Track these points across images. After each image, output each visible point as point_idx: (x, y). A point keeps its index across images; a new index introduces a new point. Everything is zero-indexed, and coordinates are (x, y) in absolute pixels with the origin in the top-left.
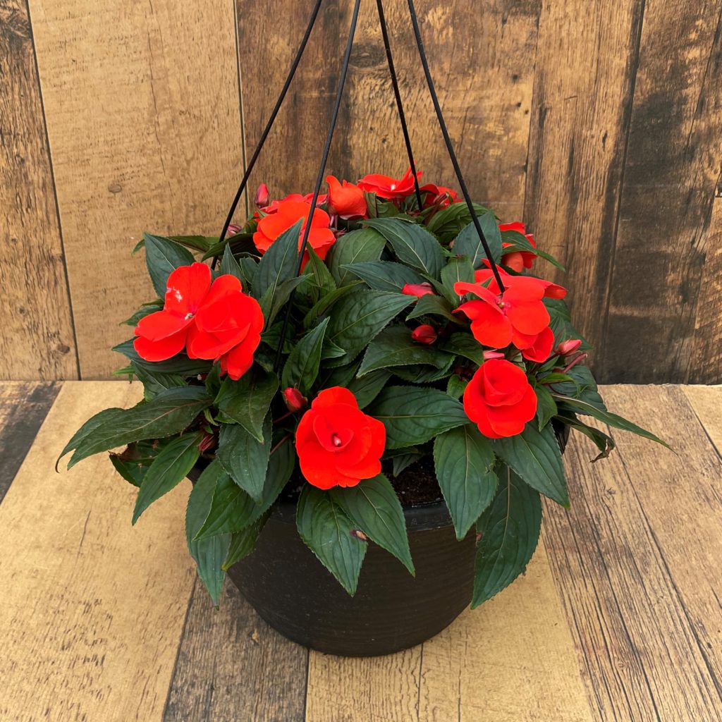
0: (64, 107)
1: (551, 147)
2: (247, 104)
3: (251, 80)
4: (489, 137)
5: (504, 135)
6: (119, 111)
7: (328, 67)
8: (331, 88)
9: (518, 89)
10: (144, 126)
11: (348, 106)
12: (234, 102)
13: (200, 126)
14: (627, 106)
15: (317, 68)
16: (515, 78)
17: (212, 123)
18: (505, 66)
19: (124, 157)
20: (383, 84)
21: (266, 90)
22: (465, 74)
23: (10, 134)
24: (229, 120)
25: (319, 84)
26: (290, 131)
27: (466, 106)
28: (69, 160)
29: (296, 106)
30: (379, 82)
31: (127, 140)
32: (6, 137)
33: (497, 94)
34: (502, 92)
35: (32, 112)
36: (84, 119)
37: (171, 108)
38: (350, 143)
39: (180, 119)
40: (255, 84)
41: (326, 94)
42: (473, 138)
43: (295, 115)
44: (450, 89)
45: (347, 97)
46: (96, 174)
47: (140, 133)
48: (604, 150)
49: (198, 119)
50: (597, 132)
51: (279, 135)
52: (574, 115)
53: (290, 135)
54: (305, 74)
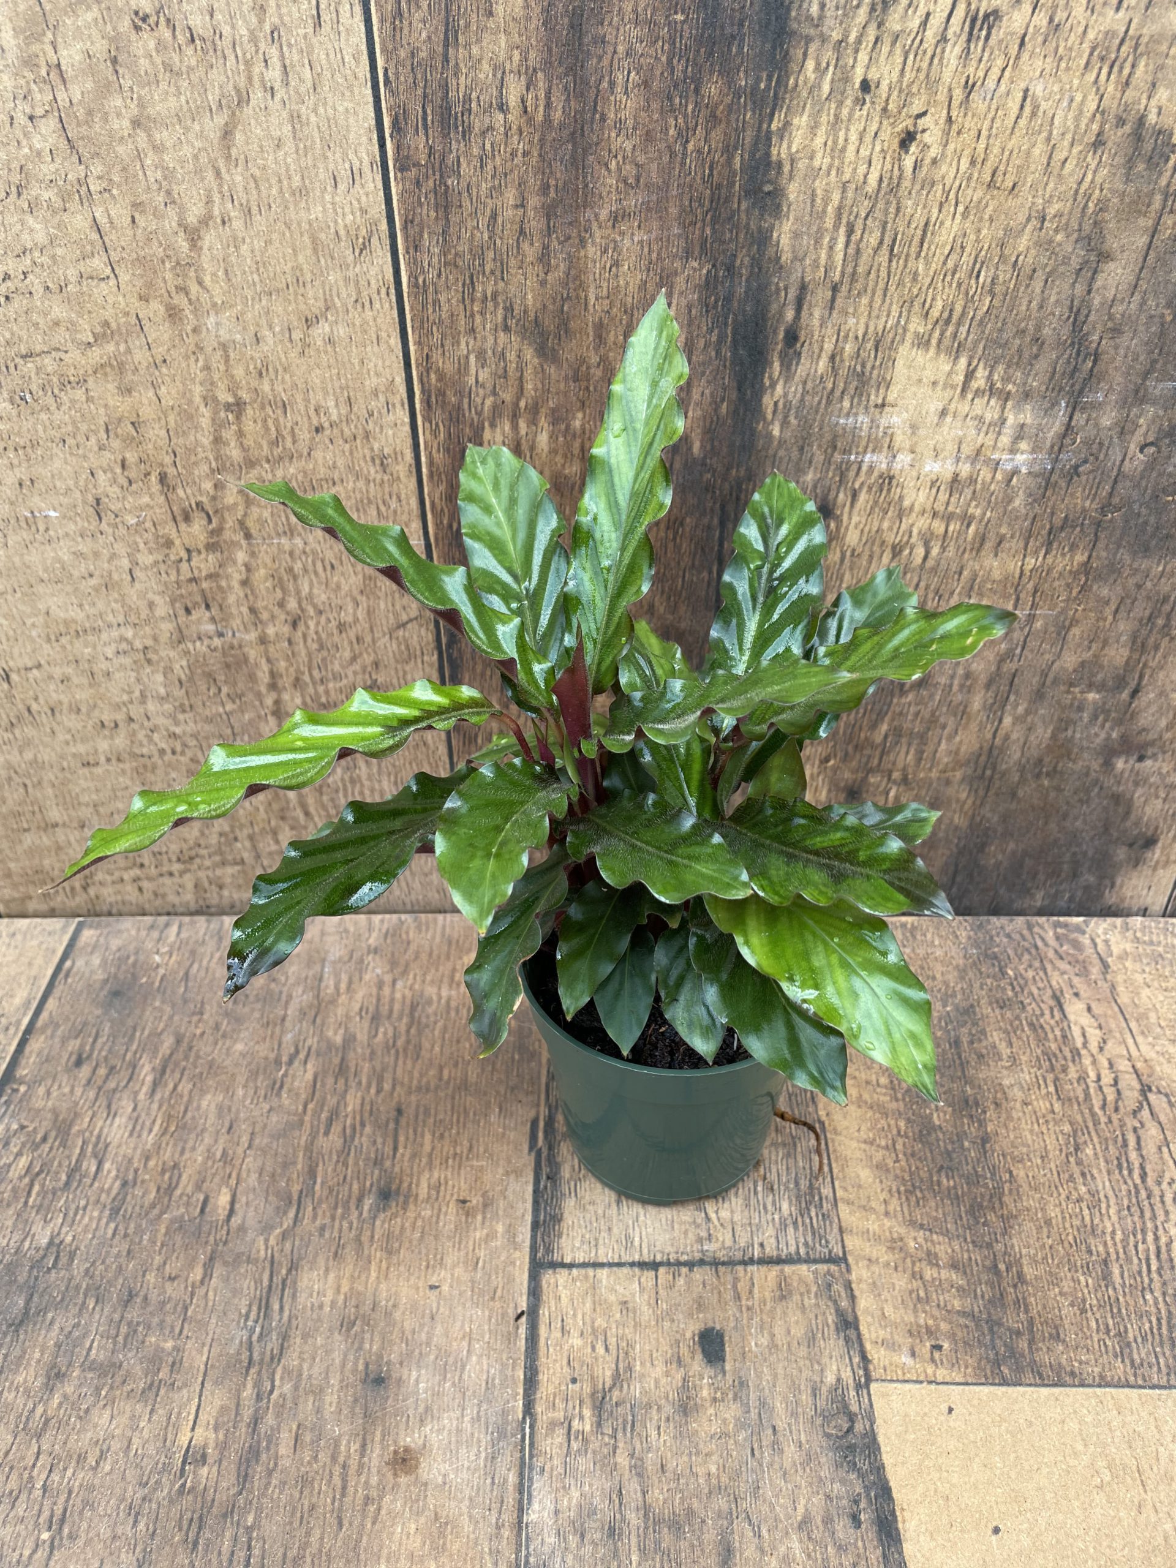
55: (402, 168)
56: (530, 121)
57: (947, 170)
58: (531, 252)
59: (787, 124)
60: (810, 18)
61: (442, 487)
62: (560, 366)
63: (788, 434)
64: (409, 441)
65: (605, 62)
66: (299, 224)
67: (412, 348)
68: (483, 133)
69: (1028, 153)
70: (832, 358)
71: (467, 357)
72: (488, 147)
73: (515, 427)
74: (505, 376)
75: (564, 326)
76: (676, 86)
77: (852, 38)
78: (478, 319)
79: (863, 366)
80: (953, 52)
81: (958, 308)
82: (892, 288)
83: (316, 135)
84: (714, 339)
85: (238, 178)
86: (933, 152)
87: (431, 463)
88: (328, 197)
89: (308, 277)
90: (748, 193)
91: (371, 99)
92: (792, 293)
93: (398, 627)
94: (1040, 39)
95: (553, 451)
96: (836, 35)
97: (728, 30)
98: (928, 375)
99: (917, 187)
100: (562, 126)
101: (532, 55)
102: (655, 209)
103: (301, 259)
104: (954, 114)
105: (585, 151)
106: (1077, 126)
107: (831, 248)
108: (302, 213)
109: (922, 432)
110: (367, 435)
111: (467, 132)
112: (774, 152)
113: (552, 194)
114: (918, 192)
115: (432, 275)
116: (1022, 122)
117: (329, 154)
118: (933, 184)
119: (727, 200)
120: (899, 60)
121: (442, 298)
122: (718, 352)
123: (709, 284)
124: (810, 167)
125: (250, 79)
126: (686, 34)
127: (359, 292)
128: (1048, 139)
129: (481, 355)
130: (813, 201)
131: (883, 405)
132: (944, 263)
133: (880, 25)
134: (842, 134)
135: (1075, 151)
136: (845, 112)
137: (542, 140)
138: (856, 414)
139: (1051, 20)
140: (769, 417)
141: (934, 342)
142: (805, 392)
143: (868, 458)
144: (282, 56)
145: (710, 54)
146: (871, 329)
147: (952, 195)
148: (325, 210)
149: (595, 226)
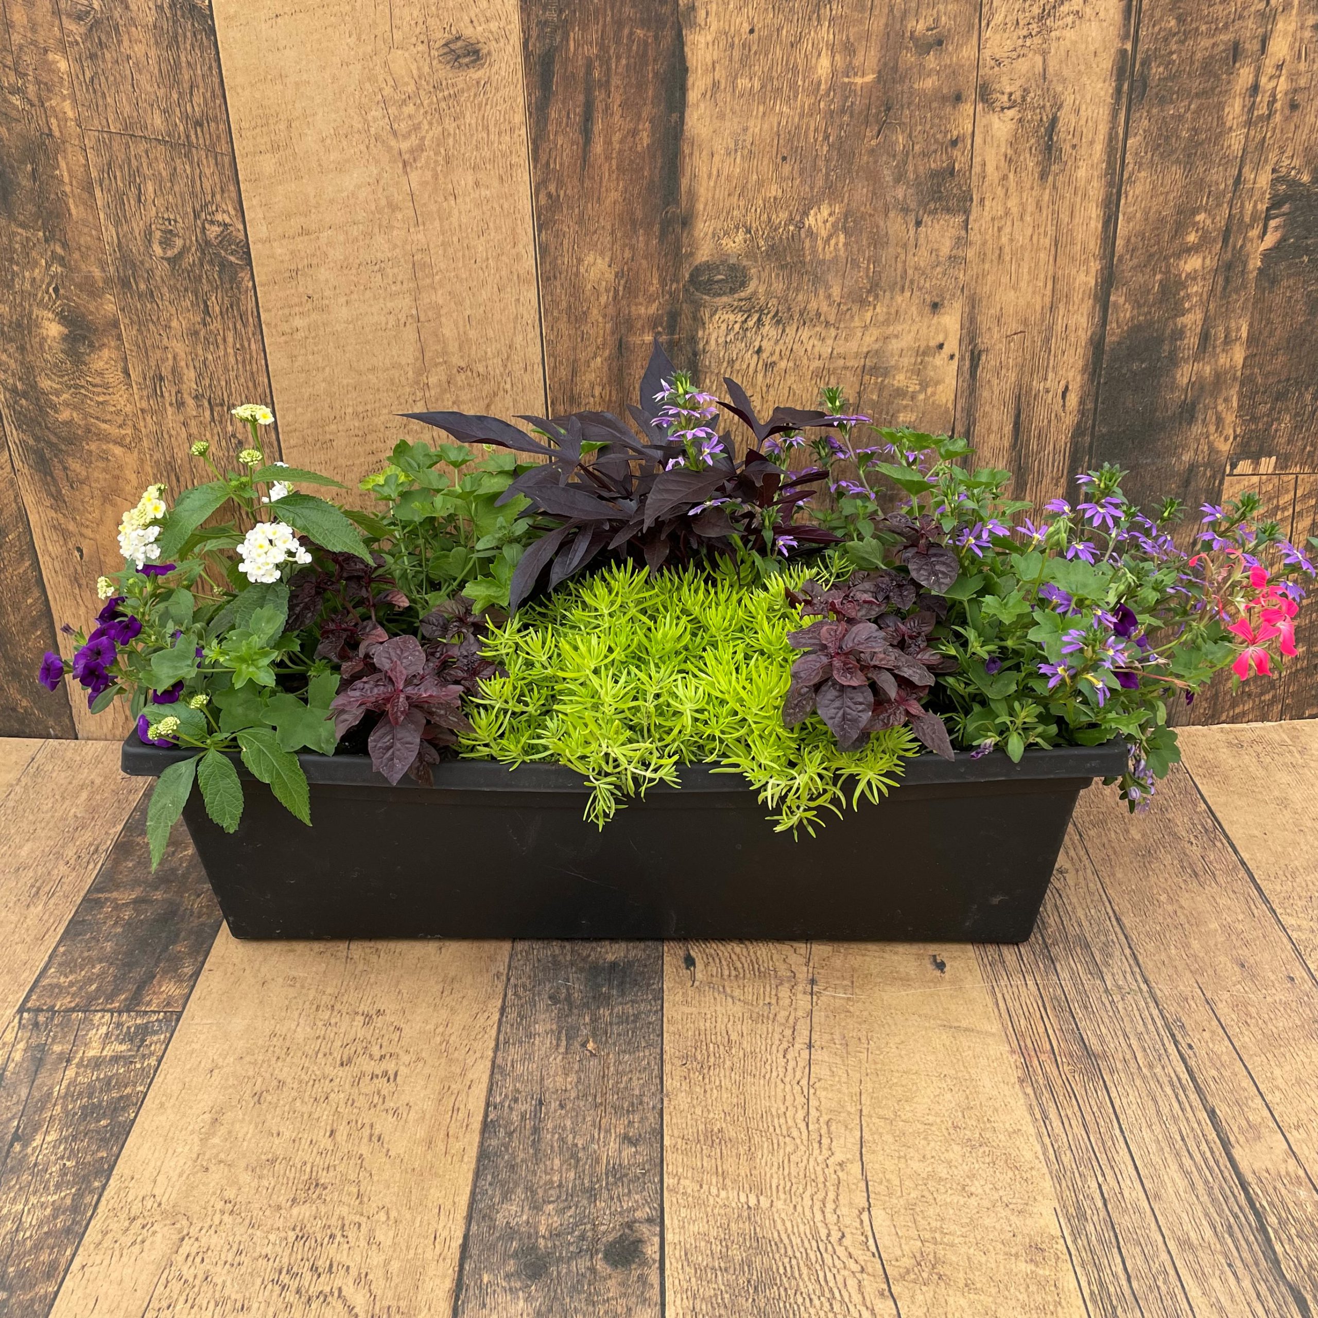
0: (296, 364)
1: (987, 408)
2: (552, 355)
3: (557, 319)
4: (899, 395)
5: (920, 392)
6: (373, 369)
7: (667, 297)
8: (672, 327)
9: (939, 323)
10: (408, 389)
11: (695, 354)
12: (534, 352)
13: (489, 389)
14: (1097, 344)
15: (651, 300)
16: (935, 307)
17: (502, 384)
18: (920, 289)
19: (381, 435)
20: (746, 320)
21: (579, 333)
22: (863, 303)
23: (222, 405)
24: (526, 378)
25: (653, 322)
26: (614, 393)
27: (865, 350)
28: (306, 442)
29: (623, 356)
30: (740, 318)
31: (385, 411)
32: (217, 409)
33: (910, 331)
34: (914, 328)
35: (252, 373)
36: (324, 380)
37: (445, 362)
39: (458, 379)
40: (563, 326)
41: (664, 338)
42: (875, 397)
43: (620, 370)
44: (842, 325)
45: (693, 340)
46: (342, 461)
47: (403, 401)
48: (1064, 411)
49: (484, 378)
50: (1054, 384)
51: (597, 398)
52: (1020, 360)
53: (614, 398)
54: (633, 308)
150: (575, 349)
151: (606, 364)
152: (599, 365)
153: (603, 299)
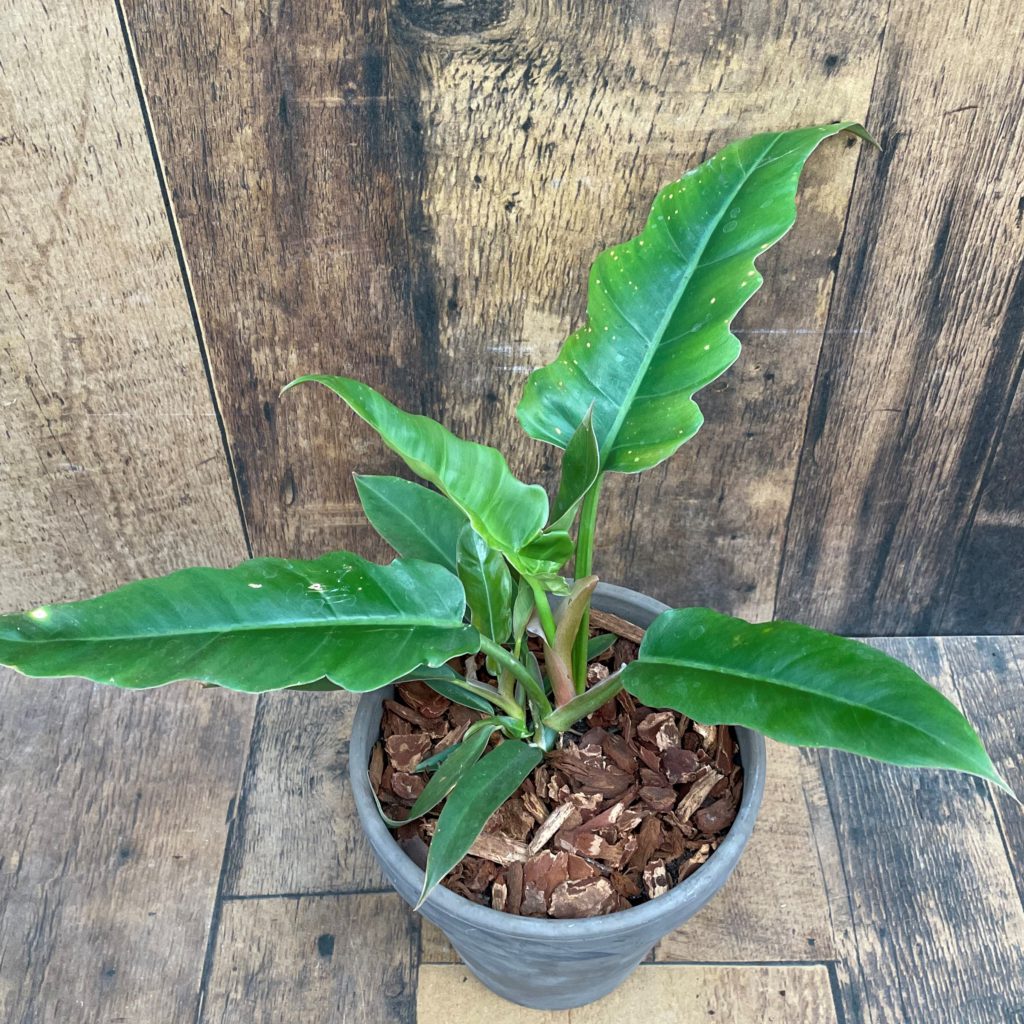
2: (163, 122)
3: (163, 64)
7: (360, 32)
8: (372, 83)
9: (835, 88)
11: (417, 127)
12: (130, 115)
13: (56, 171)
15: (331, 35)
16: (831, 63)
17: (81, 166)
18: (809, 33)
21: (206, 86)
24: (123, 158)
25: (339, 74)
26: (280, 183)
27: (707, 128)
29: (290, 127)
30: (493, 72)
33: (784, 101)
34: (795, 95)
38: (427, 210)
40: (175, 73)
41: (360, 100)
43: (288, 147)
45: (412, 105)
49: (47, 154)
51: (253, 191)
53: (282, 191)
55: (182, 215)
56: (264, 194)
57: (538, 221)
58: (272, 259)
59: (430, 199)
60: (436, 146)
61: (226, 384)
62: (300, 318)
63: (460, 356)
64: (200, 359)
65: (309, 165)
66: (115, 244)
67: (198, 309)
68: (234, 199)
69: (588, 213)
70: (482, 315)
71: (236, 314)
72: (238, 206)
73: (273, 351)
74: (263, 323)
75: (300, 298)
76: (357, 178)
77: (465, 155)
78: (241, 294)
79: (503, 319)
80: (530, 164)
81: (559, 291)
82: (514, 280)
83: (123, 199)
84: (402, 303)
85: (72, 221)
86: (528, 211)
87: (216, 370)
88: (133, 231)
89: (123, 271)
90: (411, 232)
91: (158, 182)
92: (450, 282)
93: (202, 463)
94: (584, 157)
95: (300, 364)
96: (455, 154)
97: (386, 151)
98: (547, 324)
99: (520, 229)
100: (284, 196)
101: (262, 162)
102: (353, 237)
103: (117, 262)
104: (537, 193)
105: (302, 210)
106: (616, 200)
107: (471, 259)
108: (117, 238)
109: (548, 355)
110: (170, 355)
111: (223, 199)
112: (425, 211)
113: (283, 230)
114: (522, 232)
115: (207, 271)
116: (581, 198)
117: (133, 209)
118: (530, 228)
119: (399, 234)
120: (497, 167)
121: (216, 283)
122: (406, 312)
123: (394, 277)
124: (449, 220)
125: (76, 170)
126: (359, 152)
127: (158, 279)
128: (599, 206)
129: (245, 313)
130: (455, 236)
131: (520, 341)
132: (546, 267)
133: (481, 150)
134: (467, 203)
135: (617, 211)
136: (467, 192)
137: (273, 203)
138: (503, 346)
139: (589, 147)
140: (445, 346)
141: (547, 308)
142: (467, 333)
143: (515, 368)
144: (97, 161)
145: (377, 162)
146: (505, 301)
147: (543, 234)
148: (131, 237)
149: (314, 246)
150: (202, 112)
151: (261, 139)
152: (250, 139)
153: (244, 32)
